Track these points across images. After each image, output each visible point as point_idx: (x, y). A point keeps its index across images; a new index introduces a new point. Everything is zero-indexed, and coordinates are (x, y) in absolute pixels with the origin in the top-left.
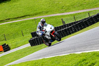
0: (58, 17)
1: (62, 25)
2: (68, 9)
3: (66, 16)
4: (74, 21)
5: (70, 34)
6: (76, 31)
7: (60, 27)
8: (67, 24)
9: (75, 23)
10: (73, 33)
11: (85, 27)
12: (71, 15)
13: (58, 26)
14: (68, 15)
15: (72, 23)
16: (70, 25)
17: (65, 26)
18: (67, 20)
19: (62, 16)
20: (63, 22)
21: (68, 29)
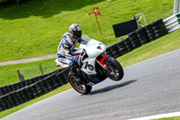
0: (11, 66)
1: (19, 81)
2: (28, 52)
3: (26, 65)
4: (41, 75)
5: (34, 98)
6: (43, 93)
7: (15, 85)
8: (28, 81)
9: (41, 77)
10: (38, 95)
11: (61, 85)
12: (35, 63)
13: (12, 83)
14: (30, 64)
15: (37, 79)
16: (33, 81)
17: (23, 83)
18: (28, 72)
19: (19, 65)
20: (21, 76)
21: (30, 89)
